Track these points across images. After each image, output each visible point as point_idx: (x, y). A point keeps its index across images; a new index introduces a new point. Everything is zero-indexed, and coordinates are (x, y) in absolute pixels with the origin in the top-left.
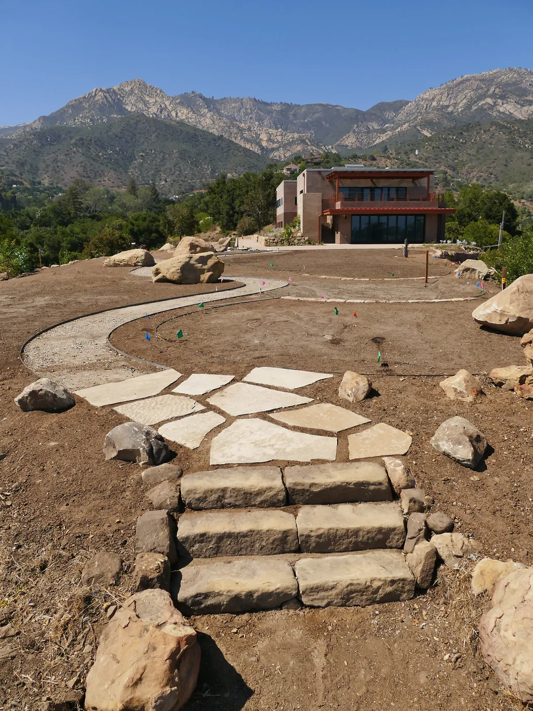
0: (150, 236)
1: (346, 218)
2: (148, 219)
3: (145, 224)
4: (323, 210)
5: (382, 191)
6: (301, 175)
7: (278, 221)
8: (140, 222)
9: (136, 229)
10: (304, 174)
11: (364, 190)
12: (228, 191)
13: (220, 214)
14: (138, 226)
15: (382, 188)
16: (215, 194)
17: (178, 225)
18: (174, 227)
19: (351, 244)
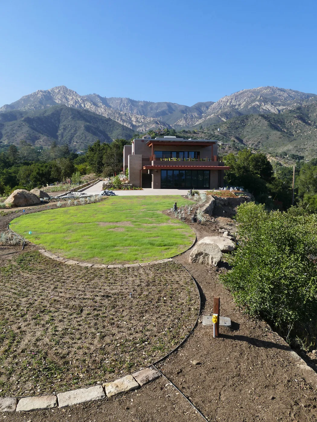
1: (157, 172)
2: (48, 166)
3: (47, 169)
4: (143, 166)
8: (43, 168)
9: (41, 172)
11: (173, 153)
13: (94, 164)
14: (42, 171)
15: (184, 152)
16: (93, 151)
17: (63, 171)
18: (61, 172)
19: (161, 189)
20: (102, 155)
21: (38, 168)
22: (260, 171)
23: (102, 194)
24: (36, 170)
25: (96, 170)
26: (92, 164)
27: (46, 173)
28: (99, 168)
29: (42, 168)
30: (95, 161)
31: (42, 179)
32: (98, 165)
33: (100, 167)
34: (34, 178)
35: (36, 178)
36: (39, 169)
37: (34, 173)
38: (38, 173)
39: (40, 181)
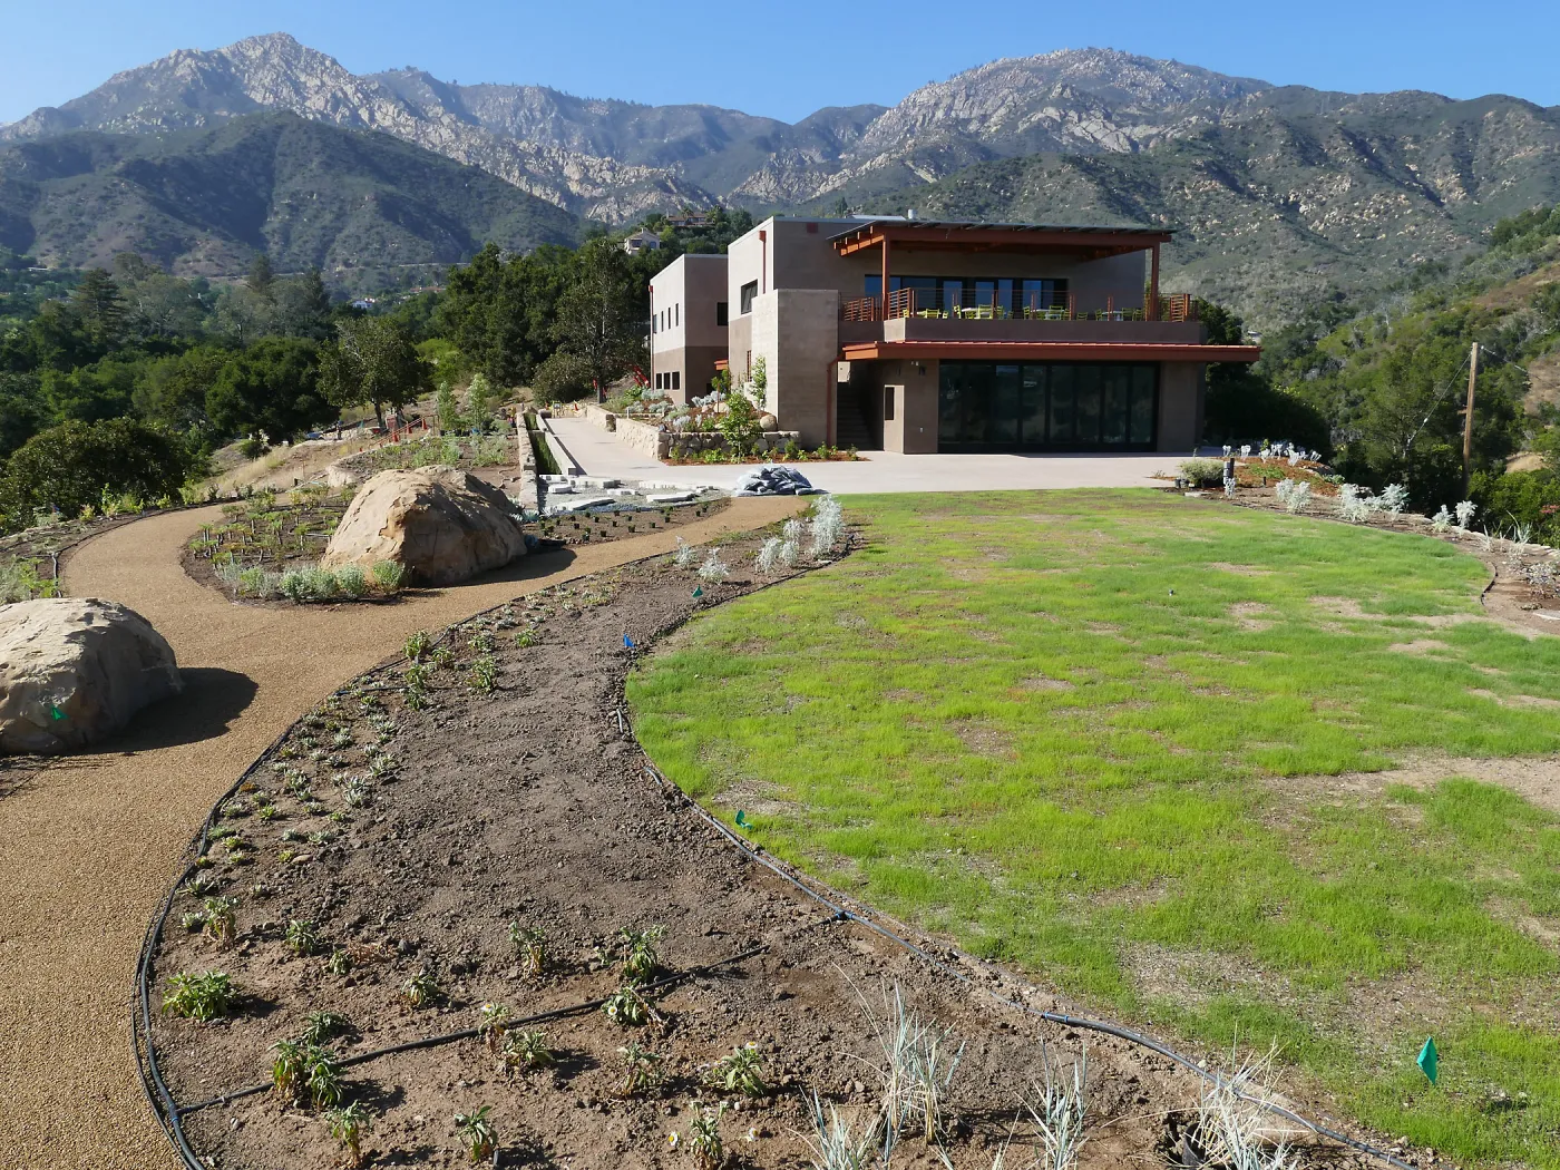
0: (293, 401)
1: (922, 370)
2: (287, 356)
3: (281, 368)
4: (841, 345)
5: (996, 287)
6: (751, 237)
7: (658, 368)
8: (265, 364)
9: (254, 381)
10: (763, 235)
11: (946, 283)
12: (509, 285)
13: (485, 345)
14: (260, 374)
15: (995, 281)
16: (471, 291)
17: (370, 376)
18: (360, 381)
19: (940, 452)
20: (523, 308)
21: (239, 364)
22: (1211, 370)
23: (754, 488)
24: (229, 375)
25: (500, 373)
26: (476, 346)
27: (276, 383)
28: (509, 361)
29: (258, 365)
30: (494, 333)
31: (259, 411)
32: (507, 346)
33: (516, 358)
34: (223, 405)
35: (233, 406)
36: (244, 369)
37: (224, 387)
38: (241, 387)
39: (249, 420)
